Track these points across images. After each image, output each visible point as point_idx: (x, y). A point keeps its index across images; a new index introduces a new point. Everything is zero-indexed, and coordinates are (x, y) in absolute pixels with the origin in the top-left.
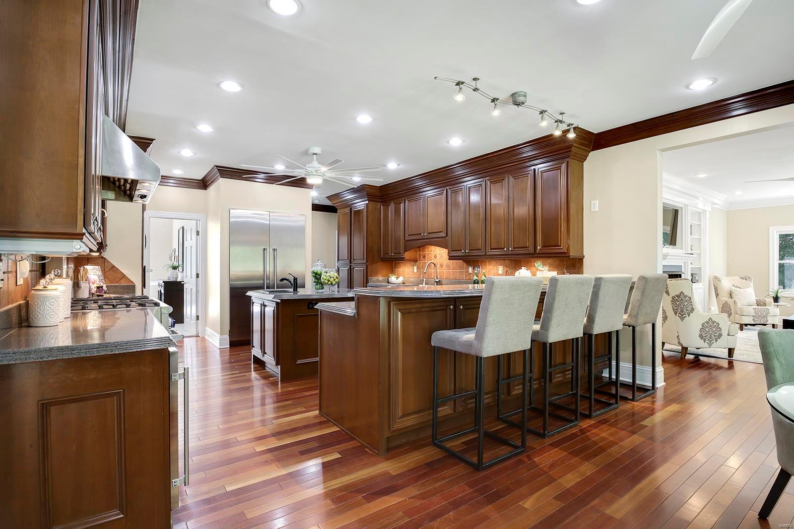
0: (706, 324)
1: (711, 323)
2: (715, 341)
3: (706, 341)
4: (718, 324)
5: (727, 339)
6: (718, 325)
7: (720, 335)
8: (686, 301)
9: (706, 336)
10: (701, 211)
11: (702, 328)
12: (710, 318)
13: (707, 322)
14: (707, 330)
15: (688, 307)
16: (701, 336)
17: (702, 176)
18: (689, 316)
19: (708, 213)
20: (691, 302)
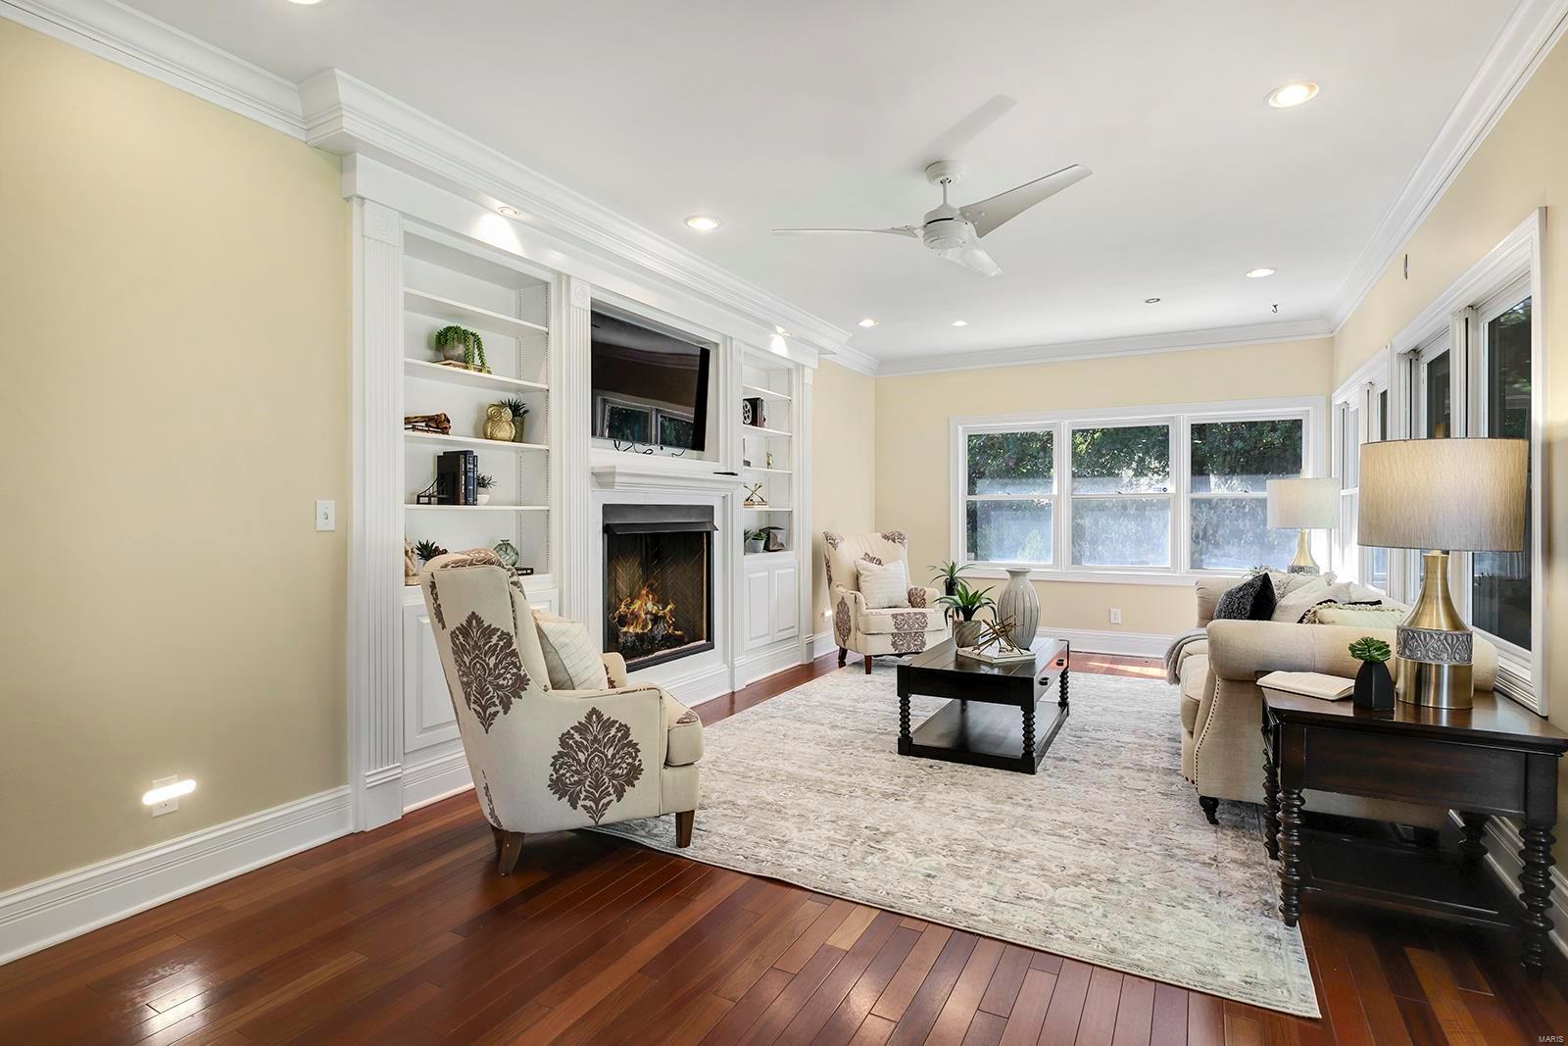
0: (577, 737)
1: (595, 728)
2: (614, 797)
3: (581, 803)
4: (625, 730)
5: (662, 781)
6: (626, 734)
7: (635, 772)
8: (493, 650)
9: (577, 783)
10: (791, 366)
11: (561, 755)
12: (594, 711)
13: (581, 728)
14: (582, 757)
15: (500, 676)
16: (558, 786)
17: (703, 225)
18: (505, 713)
19: (808, 372)
20: (514, 654)
